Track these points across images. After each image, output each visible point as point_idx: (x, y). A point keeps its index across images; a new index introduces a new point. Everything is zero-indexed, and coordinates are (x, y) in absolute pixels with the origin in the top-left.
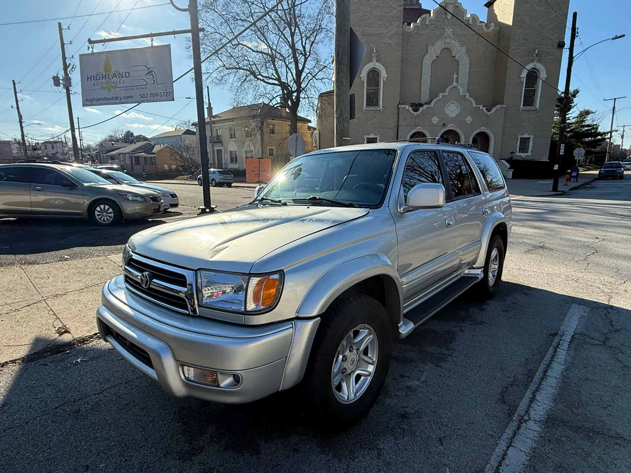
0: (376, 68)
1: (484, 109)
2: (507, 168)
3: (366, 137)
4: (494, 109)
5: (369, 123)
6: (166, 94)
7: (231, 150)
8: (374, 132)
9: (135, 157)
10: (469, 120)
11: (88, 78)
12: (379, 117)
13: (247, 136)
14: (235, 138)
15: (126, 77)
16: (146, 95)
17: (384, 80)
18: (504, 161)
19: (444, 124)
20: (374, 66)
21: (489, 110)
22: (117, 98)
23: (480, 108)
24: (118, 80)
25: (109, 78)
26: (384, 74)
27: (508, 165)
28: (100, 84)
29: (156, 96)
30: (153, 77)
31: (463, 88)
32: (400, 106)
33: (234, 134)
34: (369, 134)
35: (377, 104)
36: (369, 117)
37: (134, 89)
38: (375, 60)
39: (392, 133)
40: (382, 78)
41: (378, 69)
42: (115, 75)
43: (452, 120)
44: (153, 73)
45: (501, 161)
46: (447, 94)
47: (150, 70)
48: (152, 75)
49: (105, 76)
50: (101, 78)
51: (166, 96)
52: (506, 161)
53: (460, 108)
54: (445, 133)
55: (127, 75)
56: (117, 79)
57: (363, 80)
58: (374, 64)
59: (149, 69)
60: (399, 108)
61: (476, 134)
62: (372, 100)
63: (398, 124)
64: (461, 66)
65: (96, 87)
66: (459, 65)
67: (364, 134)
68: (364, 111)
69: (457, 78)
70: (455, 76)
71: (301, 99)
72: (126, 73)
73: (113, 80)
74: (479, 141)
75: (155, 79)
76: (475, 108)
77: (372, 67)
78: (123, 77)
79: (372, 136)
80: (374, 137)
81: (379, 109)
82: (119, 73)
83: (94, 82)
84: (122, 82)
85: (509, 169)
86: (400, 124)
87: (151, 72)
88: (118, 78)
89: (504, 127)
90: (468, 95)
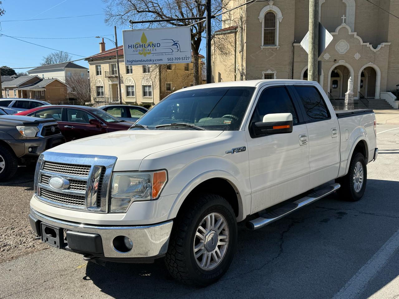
0: (272, 11)
1: (371, 46)
2: (394, 99)
3: (264, 73)
4: (379, 47)
5: (267, 60)
6: (186, 58)
7: (128, 85)
8: (271, 68)
9: (23, 91)
10: (357, 56)
11: (129, 47)
12: (275, 54)
13: (145, 71)
14: (131, 72)
15: (157, 46)
16: (172, 59)
17: (280, 21)
18: (390, 93)
19: (335, 60)
20: (271, 9)
21: (375, 47)
22: (151, 60)
23: (367, 46)
24: (152, 48)
25: (145, 47)
26: (279, 16)
27: (395, 97)
28: (138, 51)
29: (179, 59)
30: (178, 47)
31: (350, 27)
32: (295, 44)
33: (131, 69)
34: (267, 70)
35: (273, 43)
36: (267, 54)
37: (163, 55)
38: (272, 4)
39: (288, 69)
40: (278, 19)
41: (274, 11)
42: (149, 45)
43: (343, 57)
44: (178, 45)
45: (388, 93)
46: (337, 34)
47: (176, 42)
48: (177, 46)
49: (142, 46)
50: (139, 47)
51: (186, 59)
52: (392, 92)
53: (349, 46)
54: (336, 68)
55: (158, 45)
56: (150, 48)
57: (261, 22)
58: (271, 6)
59: (174, 42)
60: (294, 47)
61: (364, 69)
62: (270, 39)
63: (293, 61)
64: (348, 8)
65: (135, 53)
66: (346, 7)
67: (262, 71)
68: (262, 49)
69: (345, 19)
70: (344, 18)
71: (202, 38)
72: (157, 44)
73: (148, 48)
74: (366, 74)
75: (179, 48)
76: (363, 45)
77: (269, 10)
78: (155, 47)
79: (269, 72)
80: (271, 72)
81: (276, 47)
82: (153, 44)
83: (134, 49)
84: (154, 50)
85: (396, 100)
86: (295, 61)
87: (176, 43)
88: (152, 47)
89: (389, 62)
90: (355, 33)
